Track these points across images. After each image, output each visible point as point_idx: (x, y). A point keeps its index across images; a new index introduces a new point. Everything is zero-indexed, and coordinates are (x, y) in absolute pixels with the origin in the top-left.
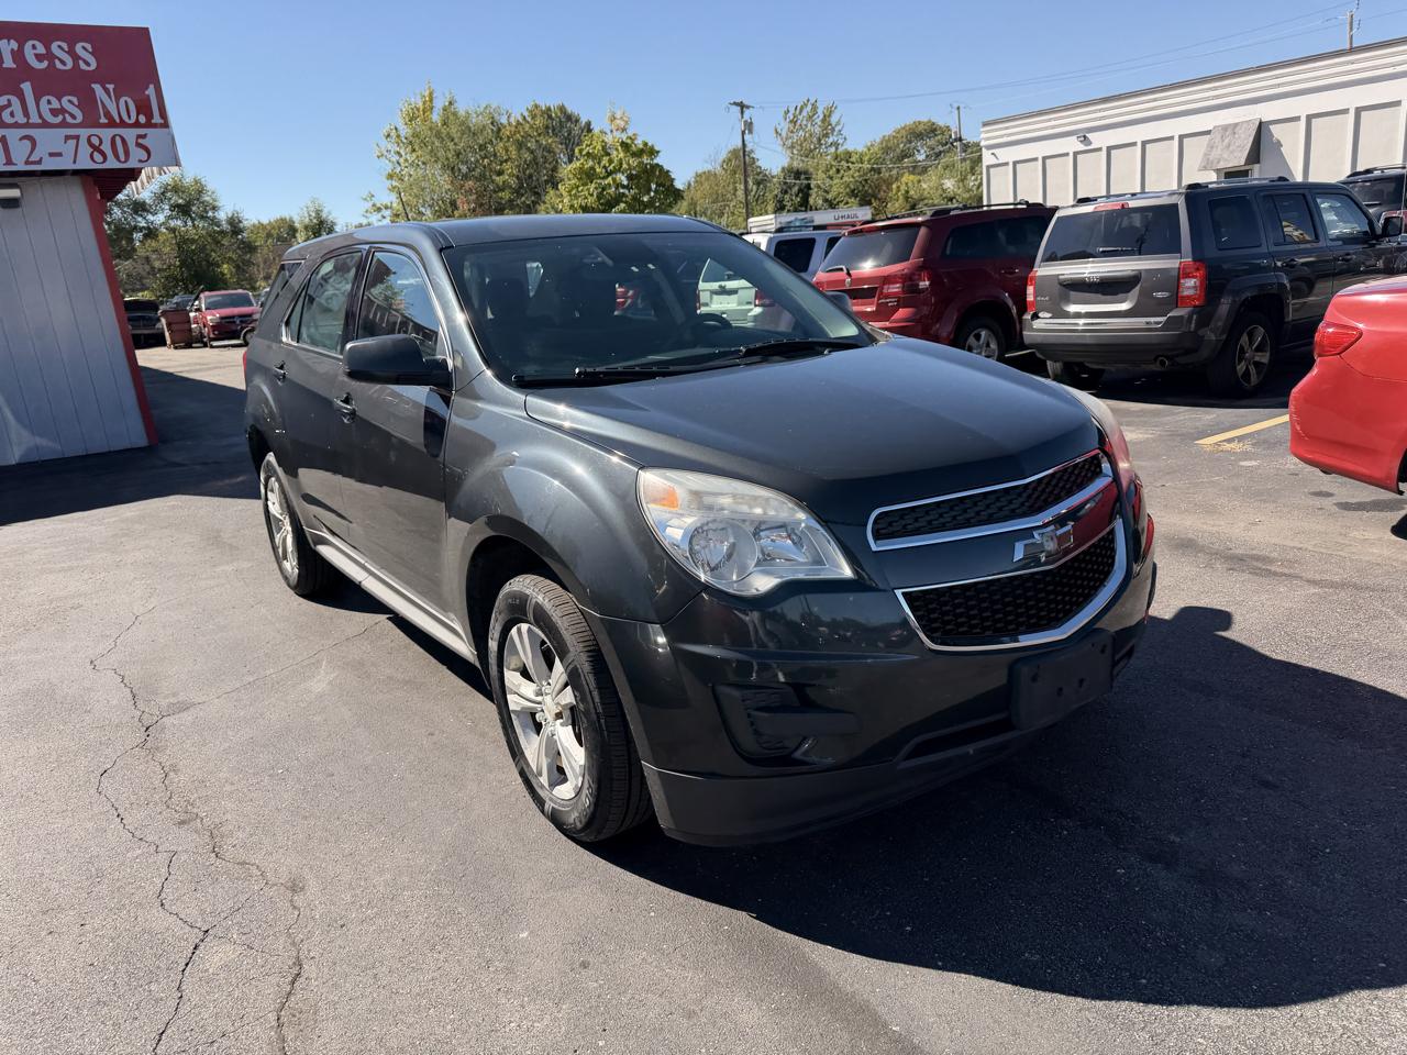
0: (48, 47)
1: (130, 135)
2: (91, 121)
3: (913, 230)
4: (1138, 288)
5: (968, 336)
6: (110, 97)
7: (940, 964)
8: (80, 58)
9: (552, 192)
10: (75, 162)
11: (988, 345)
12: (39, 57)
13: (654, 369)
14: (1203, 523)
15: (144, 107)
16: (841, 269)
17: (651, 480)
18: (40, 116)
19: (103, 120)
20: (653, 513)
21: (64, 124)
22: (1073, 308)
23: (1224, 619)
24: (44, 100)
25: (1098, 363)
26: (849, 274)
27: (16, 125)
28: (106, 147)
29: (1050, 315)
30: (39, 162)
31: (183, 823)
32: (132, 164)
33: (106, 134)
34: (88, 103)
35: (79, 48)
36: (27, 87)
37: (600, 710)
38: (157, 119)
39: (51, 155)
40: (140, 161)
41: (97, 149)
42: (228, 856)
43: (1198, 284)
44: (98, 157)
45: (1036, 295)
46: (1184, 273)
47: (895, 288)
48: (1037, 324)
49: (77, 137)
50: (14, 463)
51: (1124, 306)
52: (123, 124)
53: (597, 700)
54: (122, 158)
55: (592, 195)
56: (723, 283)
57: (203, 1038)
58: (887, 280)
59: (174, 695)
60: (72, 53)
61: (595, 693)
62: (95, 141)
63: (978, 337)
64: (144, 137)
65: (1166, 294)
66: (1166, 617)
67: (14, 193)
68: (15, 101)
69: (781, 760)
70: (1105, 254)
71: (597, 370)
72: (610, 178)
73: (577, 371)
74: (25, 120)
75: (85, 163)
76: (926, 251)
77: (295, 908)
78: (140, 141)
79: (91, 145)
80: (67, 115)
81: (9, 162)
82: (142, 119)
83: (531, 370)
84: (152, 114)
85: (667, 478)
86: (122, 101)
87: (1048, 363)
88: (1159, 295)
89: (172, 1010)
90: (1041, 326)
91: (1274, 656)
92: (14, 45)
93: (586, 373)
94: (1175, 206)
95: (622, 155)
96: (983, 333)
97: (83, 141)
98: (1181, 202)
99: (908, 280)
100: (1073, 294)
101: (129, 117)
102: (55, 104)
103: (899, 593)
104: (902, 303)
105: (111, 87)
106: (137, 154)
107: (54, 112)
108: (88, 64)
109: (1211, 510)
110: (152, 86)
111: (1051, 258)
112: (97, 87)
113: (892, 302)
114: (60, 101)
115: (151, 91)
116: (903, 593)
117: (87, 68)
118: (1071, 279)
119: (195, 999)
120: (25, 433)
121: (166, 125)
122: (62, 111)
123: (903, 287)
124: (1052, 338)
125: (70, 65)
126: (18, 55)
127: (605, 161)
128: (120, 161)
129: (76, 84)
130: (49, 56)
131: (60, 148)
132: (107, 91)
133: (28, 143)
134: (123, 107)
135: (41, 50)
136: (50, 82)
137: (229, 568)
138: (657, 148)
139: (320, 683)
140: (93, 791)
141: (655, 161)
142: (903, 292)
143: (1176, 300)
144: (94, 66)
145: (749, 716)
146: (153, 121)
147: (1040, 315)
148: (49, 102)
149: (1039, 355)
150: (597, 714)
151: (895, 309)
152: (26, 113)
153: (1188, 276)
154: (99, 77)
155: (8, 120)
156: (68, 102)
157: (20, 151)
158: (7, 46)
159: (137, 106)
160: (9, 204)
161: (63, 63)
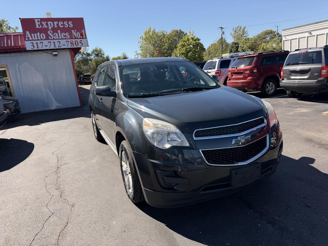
0: (63, 23)
1: (79, 40)
2: (71, 38)
3: (253, 58)
4: (310, 72)
5: (267, 84)
6: (75, 32)
7: (205, 243)
8: (70, 25)
9: (175, 50)
10: (68, 46)
11: (272, 86)
12: (62, 25)
13: (159, 94)
14: (316, 135)
15: (82, 35)
16: (235, 67)
17: (146, 120)
18: (61, 37)
19: (74, 38)
20: (145, 128)
21: (66, 39)
22: (292, 77)
23: (313, 160)
24: (62, 34)
25: (299, 91)
26: (236, 68)
27: (57, 39)
28: (74, 43)
29: (286, 79)
30: (61, 47)
31: (57, 189)
32: (79, 46)
33: (74, 40)
34: (71, 34)
35: (69, 23)
36: (59, 31)
37: (134, 173)
38: (84, 37)
39: (63, 45)
40: (81, 46)
41: (72, 43)
42: (63, 197)
43: (327, 71)
44: (72, 45)
45: (283, 74)
46: (322, 68)
47: (248, 72)
48: (283, 81)
49: (68, 41)
50: (54, 109)
51: (306, 77)
52: (77, 38)
53: (134, 170)
54: (77, 45)
55: (184, 50)
56: (208, 70)
57: (44, 237)
58: (246, 70)
59: (66, 161)
60: (68, 24)
61: (133, 169)
63: (269, 84)
64: (81, 41)
65: (317, 74)
66: (297, 159)
67: (56, 53)
68: (57, 34)
69: (170, 188)
70: (301, 64)
71: (146, 94)
72: (188, 46)
73: (142, 94)
74: (58, 38)
75: (70, 47)
76: (256, 63)
77: (71, 210)
78: (81, 42)
79: (71, 43)
80: (67, 37)
81: (55, 47)
82: (81, 37)
83: (132, 94)
84: (83, 36)
85: (149, 120)
86: (77, 33)
87: (287, 91)
88: (315, 74)
89: (40, 230)
90: (284, 82)
91: (323, 172)
92: (57, 23)
93: (143, 95)
94: (321, 51)
95: (191, 41)
96: (271, 83)
97: (69, 42)
98: (322, 50)
99: (251, 70)
100: (293, 74)
101: (79, 37)
102: (64, 35)
103: (200, 150)
104: (249, 75)
105: (75, 30)
106: (80, 44)
107: (64, 36)
108: (71, 26)
109: (320, 131)
110: (83, 30)
111: (288, 65)
112: (73, 31)
113: (247, 75)
115: (83, 31)
116: (202, 151)
117: (71, 27)
118: (292, 70)
119: (46, 228)
120: (56, 103)
121: (86, 38)
122: (66, 36)
123: (250, 72)
124: (287, 85)
125: (67, 26)
126: (58, 25)
127: (188, 42)
129: (68, 30)
130: (64, 25)
131: (65, 44)
132: (74, 31)
133: (59, 43)
134: (77, 35)
135: (62, 23)
136: (64, 30)
137: (86, 134)
138: (200, 39)
139: (94, 161)
140: (43, 180)
141: (199, 42)
142: (250, 73)
143: (320, 75)
145: (163, 177)
146: (83, 37)
147: (284, 79)
148: (63, 34)
149: (284, 89)
150: (134, 174)
151: (248, 77)
152: (59, 37)
153: (324, 69)
154: (73, 28)
155: (55, 38)
156: (67, 34)
157: (57, 44)
158: (56, 23)
159: (80, 34)
160: (55, 55)
161: (66, 26)
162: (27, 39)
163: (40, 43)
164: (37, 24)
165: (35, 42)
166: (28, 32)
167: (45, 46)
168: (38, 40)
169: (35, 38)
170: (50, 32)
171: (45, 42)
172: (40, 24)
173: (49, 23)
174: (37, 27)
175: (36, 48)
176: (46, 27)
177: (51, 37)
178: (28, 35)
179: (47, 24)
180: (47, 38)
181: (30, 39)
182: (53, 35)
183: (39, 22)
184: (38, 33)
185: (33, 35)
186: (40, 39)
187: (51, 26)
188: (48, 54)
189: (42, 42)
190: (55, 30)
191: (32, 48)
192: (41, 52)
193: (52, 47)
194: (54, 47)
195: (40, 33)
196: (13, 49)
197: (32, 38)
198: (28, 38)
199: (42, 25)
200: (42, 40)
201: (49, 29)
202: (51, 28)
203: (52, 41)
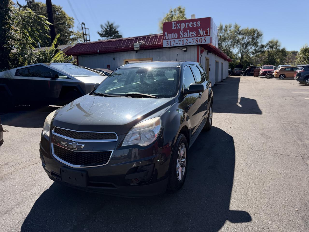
1: (203, 38)
2: (197, 36)
8: (198, 24)
10: (193, 43)
18: (189, 36)
19: (199, 35)
21: (193, 37)
24: (190, 33)
27: (185, 38)
28: (199, 41)
30: (187, 44)
33: (199, 38)
34: (197, 32)
35: (198, 23)
36: (188, 31)
38: (208, 34)
39: (190, 42)
40: (204, 43)
41: (197, 41)
44: (197, 42)
49: (194, 39)
52: (202, 36)
54: (201, 42)
62: (197, 39)
67: (185, 49)
68: (186, 33)
74: (187, 37)
78: (205, 39)
79: (196, 40)
82: (206, 35)
86: (203, 31)
97: (195, 40)
101: (204, 35)
102: (192, 33)
105: (202, 29)
107: (192, 35)
108: (199, 25)
110: (209, 28)
112: (199, 29)
114: (193, 32)
121: (210, 35)
122: (193, 34)
126: (188, 25)
128: (200, 43)
129: (195, 29)
130: (193, 25)
132: (201, 30)
133: (186, 40)
134: (203, 33)
135: (192, 24)
136: (192, 29)
144: (200, 25)
152: (187, 35)
154: (200, 28)
155: (184, 37)
156: (194, 33)
157: (185, 42)
158: (187, 24)
159: (205, 33)
160: (185, 51)
161: (195, 26)
162: (165, 39)
163: (173, 41)
164: (173, 25)
165: (169, 41)
166: (166, 33)
167: (176, 44)
168: (172, 39)
169: (170, 37)
170: (182, 32)
171: (177, 41)
172: (175, 26)
173: (182, 24)
174: (173, 28)
175: (169, 46)
176: (179, 28)
177: (182, 36)
178: (166, 35)
179: (180, 26)
180: (179, 37)
181: (167, 38)
182: (183, 34)
183: (175, 24)
184: (173, 33)
185: (169, 35)
186: (173, 38)
187: (183, 27)
188: (180, 50)
189: (174, 41)
190: (185, 30)
191: (167, 46)
192: (175, 48)
193: (181, 45)
194: (182, 44)
195: (174, 33)
196: (156, 46)
197: (168, 38)
198: (166, 37)
199: (177, 26)
200: (175, 38)
201: (181, 29)
202: (183, 28)
203: (182, 39)
